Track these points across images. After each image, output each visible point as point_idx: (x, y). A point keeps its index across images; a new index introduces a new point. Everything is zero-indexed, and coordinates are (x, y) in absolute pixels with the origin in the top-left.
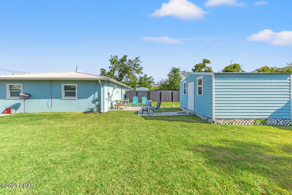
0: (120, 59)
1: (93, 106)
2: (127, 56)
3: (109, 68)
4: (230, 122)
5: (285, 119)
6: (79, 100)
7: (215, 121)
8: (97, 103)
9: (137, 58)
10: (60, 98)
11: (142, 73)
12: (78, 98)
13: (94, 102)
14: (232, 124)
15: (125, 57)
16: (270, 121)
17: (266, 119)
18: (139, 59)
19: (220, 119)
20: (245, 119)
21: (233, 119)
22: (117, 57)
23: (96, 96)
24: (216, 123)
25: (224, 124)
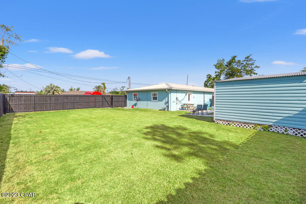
0: (227, 61)
1: (165, 106)
2: (235, 57)
3: (215, 73)
4: (228, 124)
5: (300, 129)
6: (159, 102)
7: (215, 121)
8: (167, 105)
9: (247, 57)
10: (150, 100)
11: (257, 74)
12: (158, 101)
13: (165, 104)
14: (230, 125)
15: (234, 58)
16: (275, 128)
17: (269, 126)
18: (250, 57)
19: (220, 120)
20: (244, 123)
21: (231, 121)
22: (223, 60)
23: (167, 100)
24: (216, 122)
25: (223, 124)
